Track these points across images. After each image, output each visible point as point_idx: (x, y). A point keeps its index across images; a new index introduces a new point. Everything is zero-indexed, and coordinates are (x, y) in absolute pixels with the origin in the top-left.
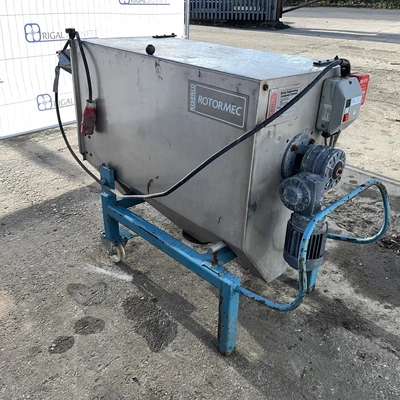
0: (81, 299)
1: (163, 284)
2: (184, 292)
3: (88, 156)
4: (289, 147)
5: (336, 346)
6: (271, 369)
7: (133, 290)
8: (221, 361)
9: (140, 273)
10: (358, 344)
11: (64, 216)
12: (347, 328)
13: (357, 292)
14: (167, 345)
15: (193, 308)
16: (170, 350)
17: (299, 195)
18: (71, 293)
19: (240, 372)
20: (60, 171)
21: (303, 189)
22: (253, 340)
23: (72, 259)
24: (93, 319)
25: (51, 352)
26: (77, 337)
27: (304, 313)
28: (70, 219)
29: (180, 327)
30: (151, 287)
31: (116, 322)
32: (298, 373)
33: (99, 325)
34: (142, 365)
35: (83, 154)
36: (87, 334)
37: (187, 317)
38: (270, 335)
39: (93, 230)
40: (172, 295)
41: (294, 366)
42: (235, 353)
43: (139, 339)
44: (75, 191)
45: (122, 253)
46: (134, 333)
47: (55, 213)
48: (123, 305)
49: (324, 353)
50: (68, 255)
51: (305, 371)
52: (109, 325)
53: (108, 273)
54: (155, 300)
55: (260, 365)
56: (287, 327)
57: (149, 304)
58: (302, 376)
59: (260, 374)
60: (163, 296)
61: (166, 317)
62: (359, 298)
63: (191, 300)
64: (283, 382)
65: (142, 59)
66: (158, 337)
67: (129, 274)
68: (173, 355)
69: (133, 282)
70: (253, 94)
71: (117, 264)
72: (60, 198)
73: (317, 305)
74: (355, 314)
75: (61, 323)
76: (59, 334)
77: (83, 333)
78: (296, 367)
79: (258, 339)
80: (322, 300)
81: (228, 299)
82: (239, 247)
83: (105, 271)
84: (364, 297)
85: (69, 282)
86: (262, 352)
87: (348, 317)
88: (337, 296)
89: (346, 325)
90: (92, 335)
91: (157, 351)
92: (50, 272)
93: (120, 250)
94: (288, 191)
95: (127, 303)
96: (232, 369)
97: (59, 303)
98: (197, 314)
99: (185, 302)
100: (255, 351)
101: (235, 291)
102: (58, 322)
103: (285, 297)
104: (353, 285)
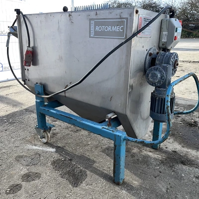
0: (24, 163)
1: (74, 151)
2: (87, 154)
3: (27, 81)
4: (147, 54)
5: (181, 174)
6: (148, 189)
7: (56, 156)
8: (117, 188)
9: (59, 147)
10: (193, 171)
11: (11, 123)
12: (184, 164)
13: (183, 147)
14: (82, 183)
15: (94, 162)
16: (84, 185)
17: (159, 76)
18: (18, 161)
19: (130, 193)
20: (8, 103)
21: (160, 72)
22: (133, 175)
23: (17, 143)
24: (33, 173)
25: (7, 194)
26: (24, 184)
27: (158, 159)
28: (15, 124)
29: (88, 172)
30: (67, 153)
31: (48, 173)
32: (164, 190)
33: (38, 176)
34: (68, 196)
35: (24, 81)
36: (30, 181)
37: (91, 167)
38: (142, 172)
39: (29, 129)
40: (80, 157)
41: (161, 187)
42: (124, 183)
43: (64, 181)
44: (17, 111)
45: (48, 136)
46: (60, 178)
47: (6, 122)
48: (51, 164)
49: (176, 178)
50: (14, 141)
51: (167, 189)
52: (44, 175)
53: (41, 148)
54: (71, 160)
55: (141, 187)
56: (151, 167)
57: (67, 162)
58: (167, 191)
59: (142, 193)
60: (75, 157)
61: (79, 168)
62: (185, 149)
63: (92, 158)
64: (157, 196)
65: (60, 15)
66: (76, 179)
67: (53, 148)
68: (87, 187)
69: (56, 152)
70: (130, 16)
71: (45, 143)
72: (8, 115)
73: (163, 155)
74: (185, 157)
75: (13, 177)
76: (11, 183)
77: (27, 181)
78: (162, 187)
79: (135, 174)
80: (166, 152)
81: (120, 146)
82: (124, 113)
83: (39, 148)
84: (188, 149)
85: (16, 155)
86: (140, 181)
87: (183, 159)
88: (173, 150)
89: (183, 163)
90: (33, 182)
91: (76, 187)
92: (4, 151)
93: (47, 134)
94: (152, 74)
95: (54, 163)
96: (125, 192)
97: (10, 166)
98: (97, 165)
99: (89, 159)
100: (136, 181)
101: (124, 140)
102: (11, 176)
103: (145, 152)
104: (180, 144)
